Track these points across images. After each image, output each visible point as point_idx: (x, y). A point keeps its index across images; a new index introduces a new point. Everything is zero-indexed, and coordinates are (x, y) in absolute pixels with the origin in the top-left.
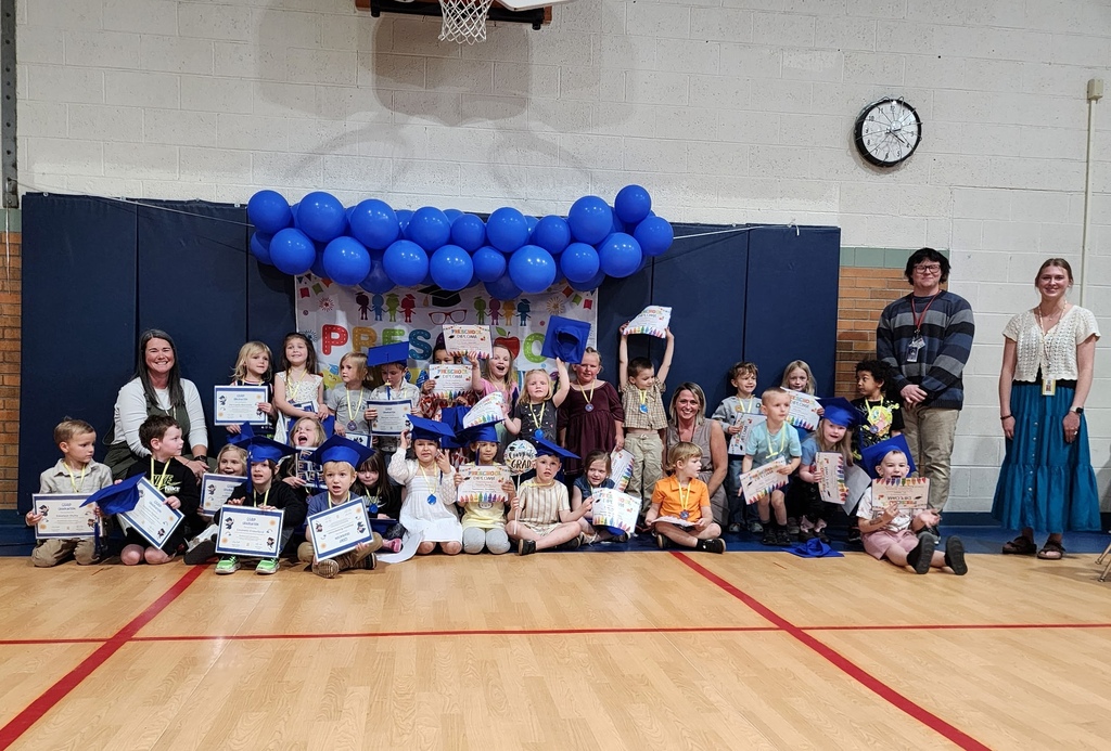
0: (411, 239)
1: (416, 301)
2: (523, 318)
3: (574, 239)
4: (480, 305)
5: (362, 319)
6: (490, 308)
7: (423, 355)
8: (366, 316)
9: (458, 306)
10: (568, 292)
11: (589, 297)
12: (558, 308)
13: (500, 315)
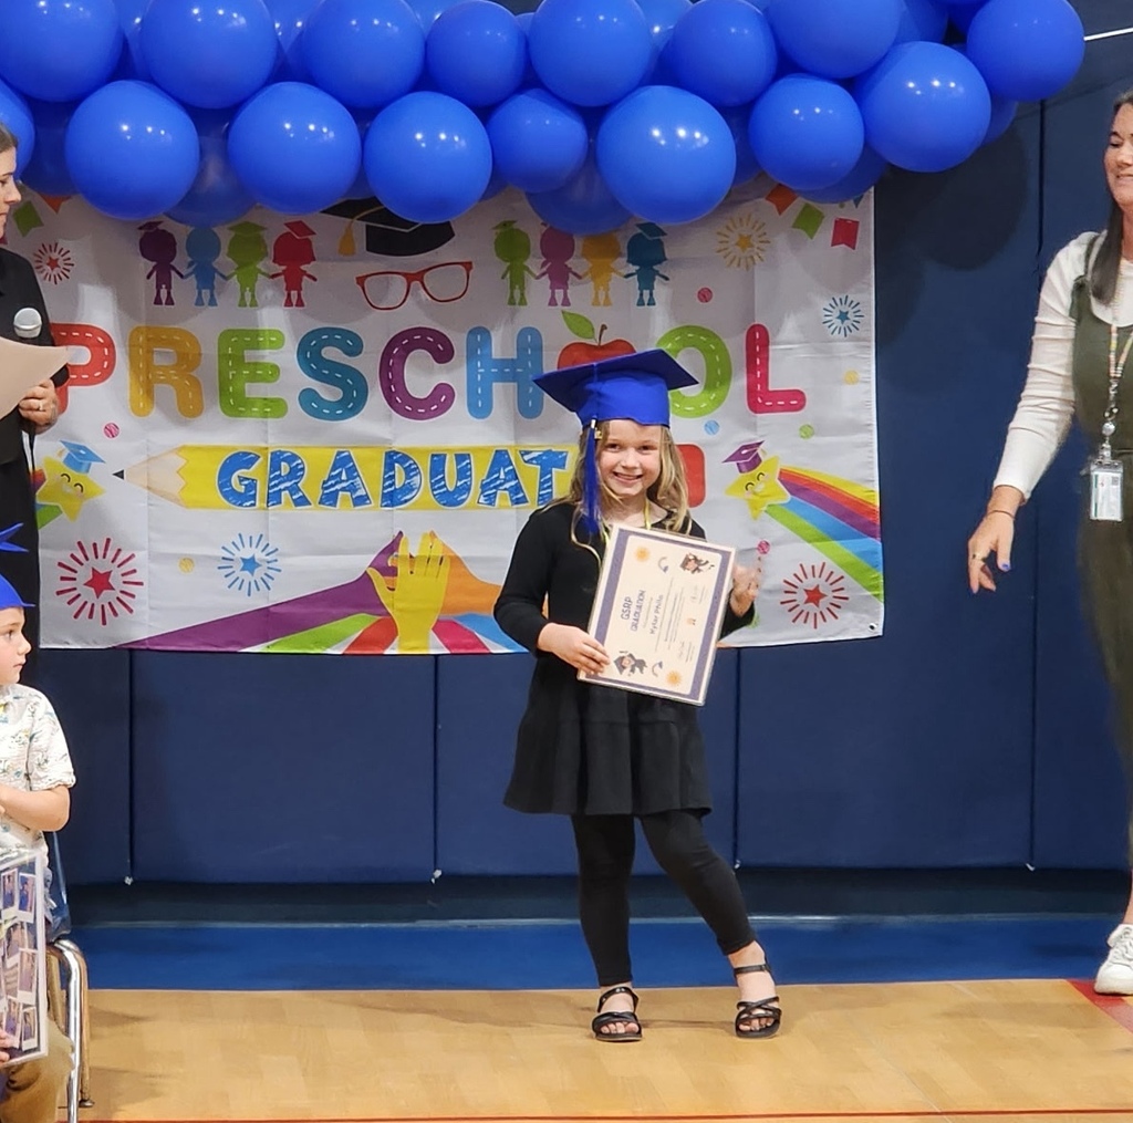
0: (309, 77)
1: (317, 243)
2: (646, 281)
3: (787, 65)
4: (510, 245)
5: (158, 301)
6: (543, 254)
7: (342, 403)
8: (169, 293)
9: (444, 253)
10: (781, 196)
11: (848, 212)
12: (752, 246)
13: (575, 274)
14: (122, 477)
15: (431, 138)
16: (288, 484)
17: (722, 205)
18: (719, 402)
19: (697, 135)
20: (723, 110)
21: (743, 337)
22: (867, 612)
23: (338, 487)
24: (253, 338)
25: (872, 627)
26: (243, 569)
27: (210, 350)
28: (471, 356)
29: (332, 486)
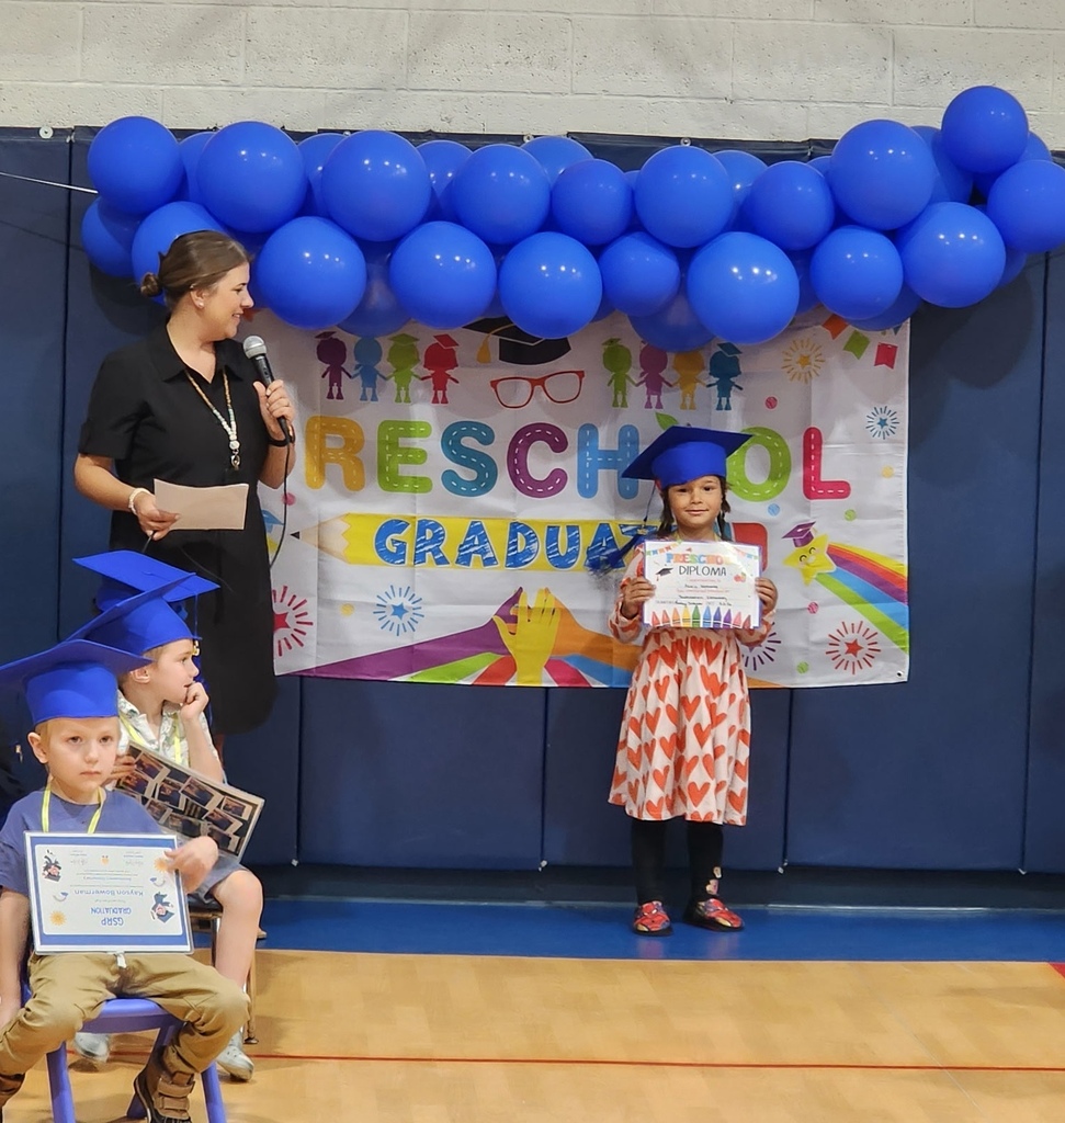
0: (457, 219)
1: (460, 352)
2: (725, 390)
3: (842, 218)
4: (614, 357)
5: (330, 396)
6: (642, 366)
7: (476, 482)
8: (339, 390)
9: (562, 363)
10: (835, 324)
11: (889, 338)
12: (810, 364)
13: (667, 383)
14: (298, 538)
15: (554, 269)
16: (431, 547)
17: (788, 329)
18: (779, 490)
19: (769, 273)
20: (791, 253)
21: (800, 439)
22: (895, 662)
23: (472, 550)
24: (406, 428)
25: (899, 674)
26: (394, 614)
27: (371, 436)
28: (581, 447)
29: (467, 549)
